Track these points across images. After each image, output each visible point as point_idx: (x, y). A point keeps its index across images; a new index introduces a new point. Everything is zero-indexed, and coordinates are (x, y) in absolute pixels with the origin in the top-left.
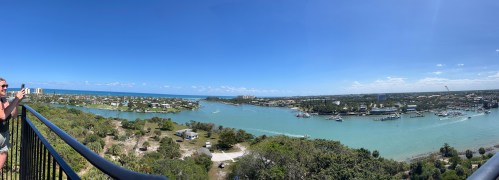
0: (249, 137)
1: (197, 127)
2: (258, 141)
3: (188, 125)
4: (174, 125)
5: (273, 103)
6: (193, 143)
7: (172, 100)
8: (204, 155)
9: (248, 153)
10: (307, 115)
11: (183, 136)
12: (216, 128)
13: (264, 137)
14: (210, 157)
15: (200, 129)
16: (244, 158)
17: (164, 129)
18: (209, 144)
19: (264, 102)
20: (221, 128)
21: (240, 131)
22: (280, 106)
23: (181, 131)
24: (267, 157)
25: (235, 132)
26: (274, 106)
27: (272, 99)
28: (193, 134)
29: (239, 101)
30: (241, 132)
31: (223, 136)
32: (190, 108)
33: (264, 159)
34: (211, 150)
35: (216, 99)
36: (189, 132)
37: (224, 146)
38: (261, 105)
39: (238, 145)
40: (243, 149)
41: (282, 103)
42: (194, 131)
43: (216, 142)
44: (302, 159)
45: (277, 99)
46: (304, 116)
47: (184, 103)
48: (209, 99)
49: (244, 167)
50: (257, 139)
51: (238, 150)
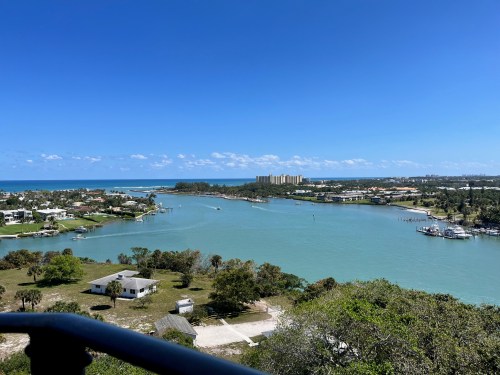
0: (289, 283)
1: (152, 264)
2: (313, 293)
3: (125, 262)
4: (81, 267)
5: (354, 193)
6: (142, 306)
7: (75, 196)
8: (174, 334)
9: (289, 323)
10: (460, 231)
11: (111, 292)
12: (204, 261)
13: (329, 284)
14: (190, 339)
15: (162, 267)
16: (279, 336)
17: (50, 282)
18: (185, 304)
19: (328, 192)
20: (216, 261)
21: (267, 267)
22: (375, 202)
23: (104, 281)
24: (338, 335)
25: (254, 272)
26: (354, 201)
27: (350, 184)
28: (140, 282)
29: (260, 189)
30: (270, 270)
31: (222, 283)
32: (130, 215)
33: (332, 341)
34: (194, 319)
35: (202, 187)
36: (129, 279)
37: (225, 308)
38: (321, 200)
39: (262, 304)
40: (275, 313)
41: (379, 194)
42: (145, 274)
43: (205, 297)
44: (440, 353)
45: (365, 184)
46: (448, 235)
47: (110, 202)
48: (182, 187)
49: (280, 358)
50: (310, 289)
51: (261, 316)
